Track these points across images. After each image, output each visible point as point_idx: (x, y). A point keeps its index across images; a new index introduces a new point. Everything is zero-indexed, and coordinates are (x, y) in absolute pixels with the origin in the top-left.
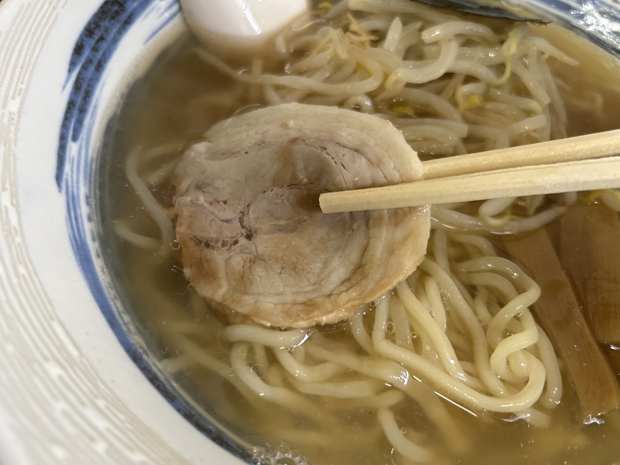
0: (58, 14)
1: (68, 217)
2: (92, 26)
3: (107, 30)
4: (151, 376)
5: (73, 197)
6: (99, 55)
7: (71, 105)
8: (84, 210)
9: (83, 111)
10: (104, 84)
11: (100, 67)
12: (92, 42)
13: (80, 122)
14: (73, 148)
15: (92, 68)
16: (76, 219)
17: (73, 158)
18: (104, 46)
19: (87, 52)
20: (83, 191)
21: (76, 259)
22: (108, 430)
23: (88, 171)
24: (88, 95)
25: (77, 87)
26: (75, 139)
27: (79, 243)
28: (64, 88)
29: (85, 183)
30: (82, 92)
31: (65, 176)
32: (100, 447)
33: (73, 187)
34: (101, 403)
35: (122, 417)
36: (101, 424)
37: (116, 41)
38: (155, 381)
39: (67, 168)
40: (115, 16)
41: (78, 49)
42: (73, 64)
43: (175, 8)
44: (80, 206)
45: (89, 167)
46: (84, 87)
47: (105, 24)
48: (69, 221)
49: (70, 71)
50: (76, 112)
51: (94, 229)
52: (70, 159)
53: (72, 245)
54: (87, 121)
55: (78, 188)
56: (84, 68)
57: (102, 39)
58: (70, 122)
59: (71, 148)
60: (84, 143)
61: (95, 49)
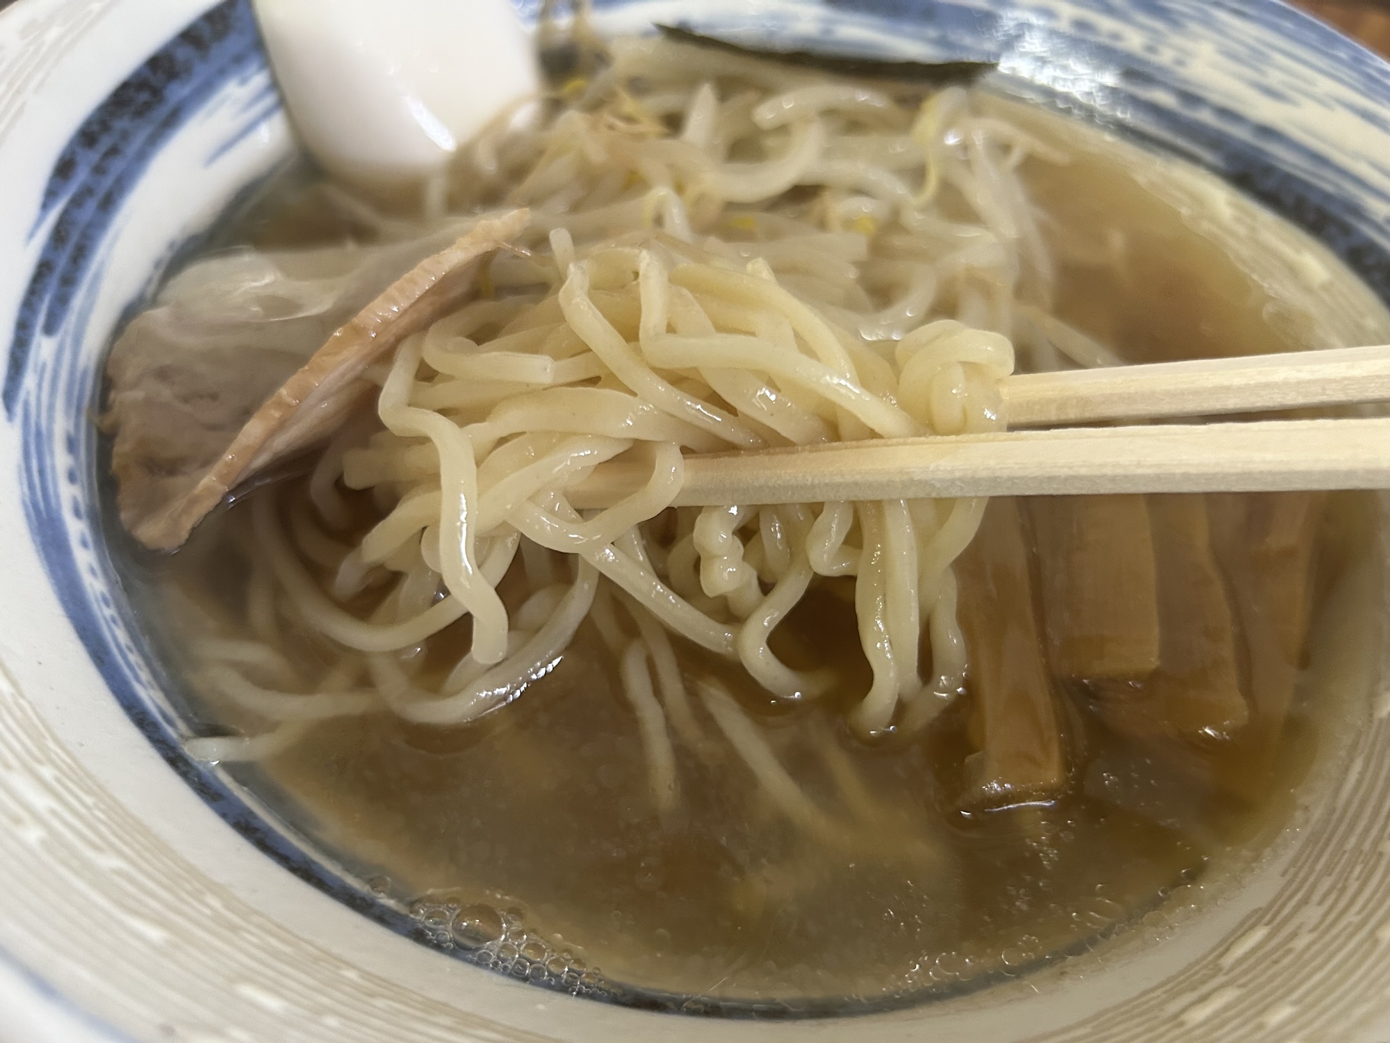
0: (24, 103)
1: (23, 467)
2: (95, 128)
3: (125, 136)
4: (171, 755)
5: (39, 434)
6: (107, 182)
7: (43, 270)
8: (61, 460)
9: (69, 282)
10: (116, 237)
11: (109, 203)
12: (93, 156)
13: (62, 301)
14: (43, 348)
15: (91, 205)
16: (42, 472)
17: (44, 366)
18: (117, 166)
19: (81, 175)
20: (61, 425)
21: (34, 541)
22: (54, 813)
23: (76, 393)
24: (81, 254)
25: (59, 236)
26: (49, 329)
27: (44, 515)
28: (31, 235)
29: (67, 412)
30: (69, 248)
31: (22, 396)
32: (33, 835)
33: (38, 416)
34: (47, 772)
35: (89, 800)
36: (41, 802)
37: (143, 157)
38: (180, 765)
39: (29, 381)
40: (141, 112)
41: (64, 168)
42: (51, 195)
43: (270, 100)
44: (52, 453)
45: (77, 387)
46: (74, 238)
47: (121, 124)
48: (24, 475)
49: (45, 206)
50: (53, 282)
51: (80, 499)
52: (36, 365)
53: (28, 516)
54: (78, 300)
55: (51, 419)
56: (76, 202)
57: (113, 151)
58: (41, 299)
59: (39, 346)
60: (69, 341)
61: (99, 170)
